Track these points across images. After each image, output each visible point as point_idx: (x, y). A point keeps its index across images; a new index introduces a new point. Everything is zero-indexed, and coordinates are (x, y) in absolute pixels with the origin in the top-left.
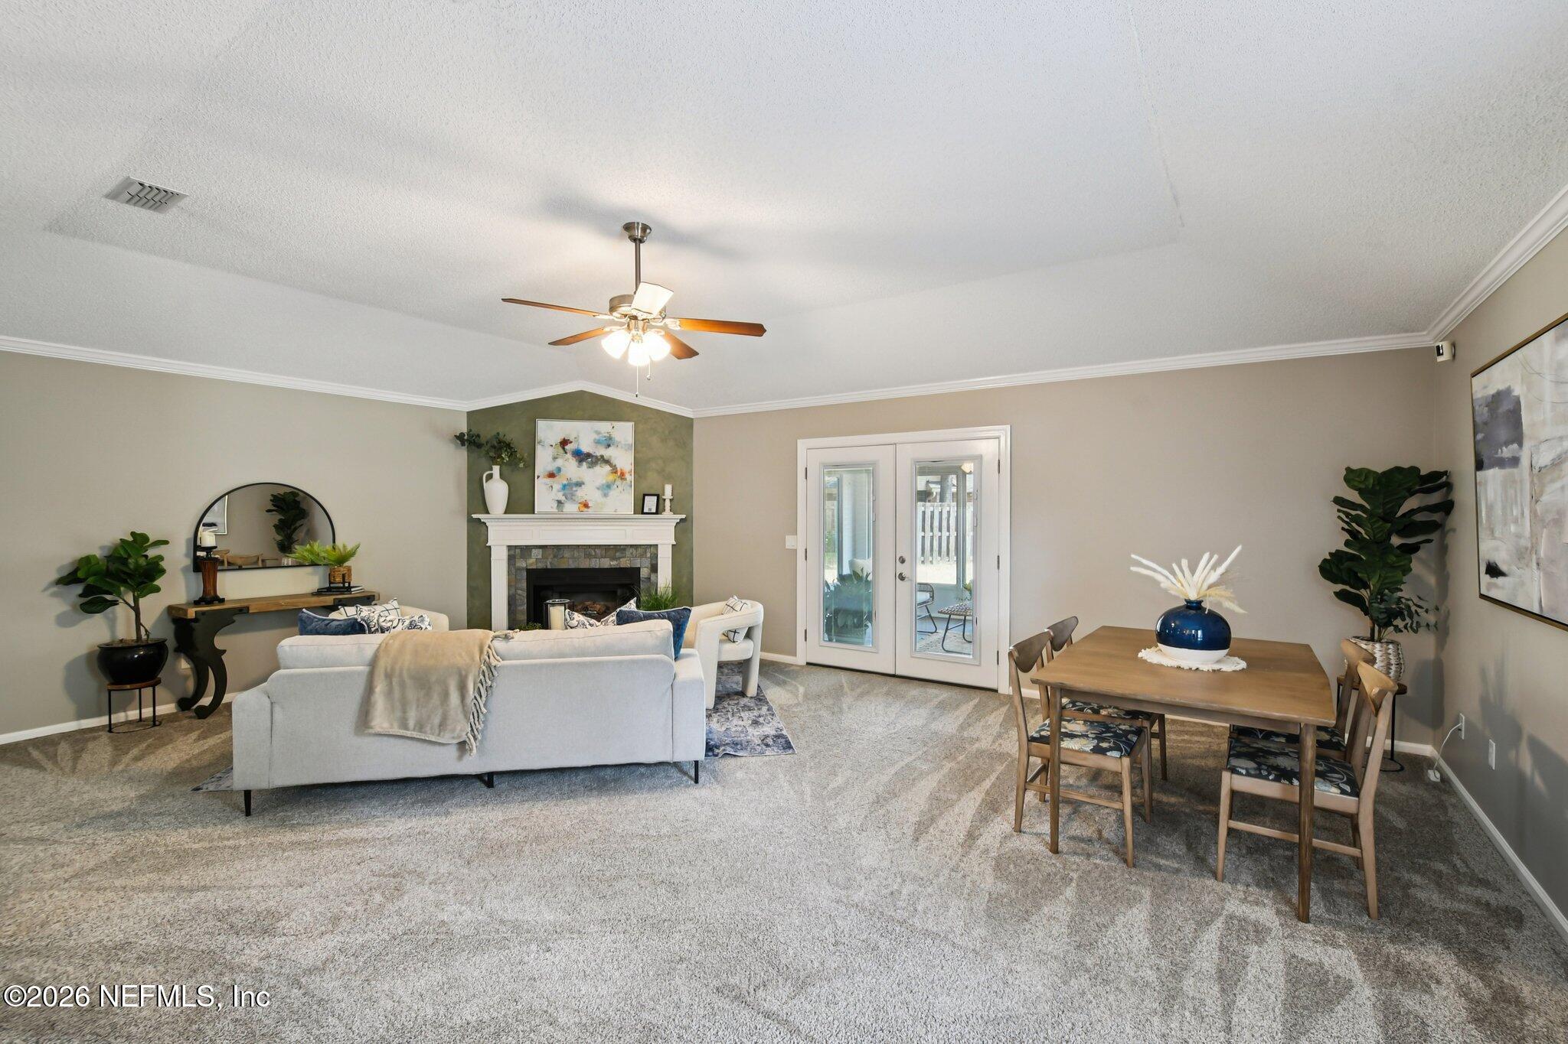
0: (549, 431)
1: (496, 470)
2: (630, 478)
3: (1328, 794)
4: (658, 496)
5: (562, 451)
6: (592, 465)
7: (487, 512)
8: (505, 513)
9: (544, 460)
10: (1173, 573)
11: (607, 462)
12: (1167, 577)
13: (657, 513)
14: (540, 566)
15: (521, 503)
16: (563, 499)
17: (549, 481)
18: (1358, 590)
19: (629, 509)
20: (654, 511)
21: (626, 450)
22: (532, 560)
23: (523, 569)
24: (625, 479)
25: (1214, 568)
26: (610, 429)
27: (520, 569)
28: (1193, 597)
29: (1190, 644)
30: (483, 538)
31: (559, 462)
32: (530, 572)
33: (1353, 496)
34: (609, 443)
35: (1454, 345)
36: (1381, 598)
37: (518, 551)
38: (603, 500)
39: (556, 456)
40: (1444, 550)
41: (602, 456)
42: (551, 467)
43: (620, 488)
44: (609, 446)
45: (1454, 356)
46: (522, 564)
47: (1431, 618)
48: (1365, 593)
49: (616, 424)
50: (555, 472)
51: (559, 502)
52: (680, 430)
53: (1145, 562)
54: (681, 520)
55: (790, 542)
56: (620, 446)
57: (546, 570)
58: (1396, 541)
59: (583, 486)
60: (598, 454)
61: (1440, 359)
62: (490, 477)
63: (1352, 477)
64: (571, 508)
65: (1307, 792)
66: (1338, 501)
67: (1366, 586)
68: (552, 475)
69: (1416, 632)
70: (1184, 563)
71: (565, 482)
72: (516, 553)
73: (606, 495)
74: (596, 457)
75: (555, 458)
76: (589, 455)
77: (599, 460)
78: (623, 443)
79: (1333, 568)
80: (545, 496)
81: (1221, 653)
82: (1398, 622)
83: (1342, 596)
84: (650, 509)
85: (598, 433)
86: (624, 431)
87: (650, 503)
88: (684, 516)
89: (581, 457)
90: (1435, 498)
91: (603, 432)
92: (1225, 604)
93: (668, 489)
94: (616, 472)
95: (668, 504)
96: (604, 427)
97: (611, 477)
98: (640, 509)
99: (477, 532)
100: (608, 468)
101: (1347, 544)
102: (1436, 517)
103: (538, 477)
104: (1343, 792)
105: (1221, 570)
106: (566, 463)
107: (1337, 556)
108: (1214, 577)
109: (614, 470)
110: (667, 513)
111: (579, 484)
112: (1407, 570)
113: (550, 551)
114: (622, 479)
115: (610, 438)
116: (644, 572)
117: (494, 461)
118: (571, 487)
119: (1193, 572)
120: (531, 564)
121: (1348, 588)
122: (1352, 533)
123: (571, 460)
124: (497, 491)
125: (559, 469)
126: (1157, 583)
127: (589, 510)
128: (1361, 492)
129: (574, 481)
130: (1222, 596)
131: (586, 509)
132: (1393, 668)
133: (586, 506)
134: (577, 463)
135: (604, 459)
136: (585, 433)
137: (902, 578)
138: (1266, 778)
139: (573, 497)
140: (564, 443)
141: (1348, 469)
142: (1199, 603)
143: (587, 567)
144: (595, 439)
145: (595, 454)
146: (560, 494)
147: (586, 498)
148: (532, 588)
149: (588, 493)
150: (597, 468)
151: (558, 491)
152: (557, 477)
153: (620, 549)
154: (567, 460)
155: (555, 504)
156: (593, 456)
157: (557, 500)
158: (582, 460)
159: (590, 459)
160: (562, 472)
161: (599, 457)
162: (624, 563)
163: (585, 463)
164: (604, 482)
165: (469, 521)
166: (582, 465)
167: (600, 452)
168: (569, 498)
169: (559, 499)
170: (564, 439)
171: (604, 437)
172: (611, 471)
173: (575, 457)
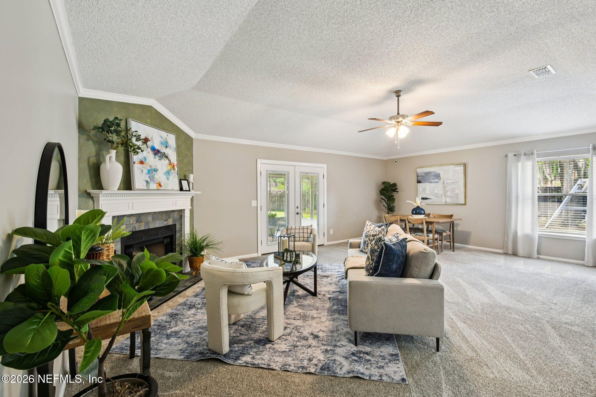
1: (112, 153)
2: (177, 169)
4: (187, 180)
5: (145, 145)
6: (161, 158)
8: (118, 189)
11: (167, 157)
13: (188, 191)
16: (148, 179)
17: (140, 167)
19: (178, 188)
20: (188, 189)
21: (173, 151)
24: (175, 170)
26: (166, 137)
31: (144, 153)
34: (166, 145)
38: (167, 181)
41: (164, 153)
42: (141, 157)
43: (173, 175)
44: (167, 147)
49: (169, 135)
50: (143, 160)
51: (147, 182)
56: (171, 148)
59: (158, 172)
62: (110, 159)
68: (142, 162)
71: (149, 168)
73: (168, 179)
74: (162, 153)
76: (158, 151)
77: (163, 155)
78: (172, 146)
80: (140, 177)
84: (186, 188)
85: (161, 137)
86: (172, 140)
87: (185, 185)
89: (156, 152)
91: (163, 137)
93: (191, 177)
94: (171, 165)
95: (191, 186)
96: (164, 134)
97: (170, 167)
98: (181, 189)
100: (167, 161)
103: (134, 163)
106: (148, 155)
108: (419, 202)
110: (192, 191)
111: (156, 170)
115: (167, 142)
116: (178, 228)
118: (152, 171)
123: (150, 153)
125: (145, 158)
127: (162, 188)
129: (153, 168)
131: (160, 188)
133: (160, 185)
134: (153, 155)
135: (165, 155)
136: (155, 136)
139: (154, 179)
140: (146, 140)
143: (153, 227)
144: (160, 141)
145: (161, 151)
146: (147, 176)
147: (160, 180)
148: (123, 248)
149: (160, 176)
150: (163, 160)
151: (146, 174)
152: (145, 164)
153: (168, 213)
154: (148, 152)
155: (145, 184)
156: (160, 152)
157: (146, 181)
158: (155, 154)
159: (159, 154)
160: (147, 161)
161: (163, 154)
162: (170, 222)
163: (157, 156)
164: (166, 170)
165: (79, 196)
166: (156, 157)
167: (163, 150)
168: (152, 180)
169: (147, 180)
170: (146, 137)
171: (164, 142)
172: (169, 164)
173: (152, 151)
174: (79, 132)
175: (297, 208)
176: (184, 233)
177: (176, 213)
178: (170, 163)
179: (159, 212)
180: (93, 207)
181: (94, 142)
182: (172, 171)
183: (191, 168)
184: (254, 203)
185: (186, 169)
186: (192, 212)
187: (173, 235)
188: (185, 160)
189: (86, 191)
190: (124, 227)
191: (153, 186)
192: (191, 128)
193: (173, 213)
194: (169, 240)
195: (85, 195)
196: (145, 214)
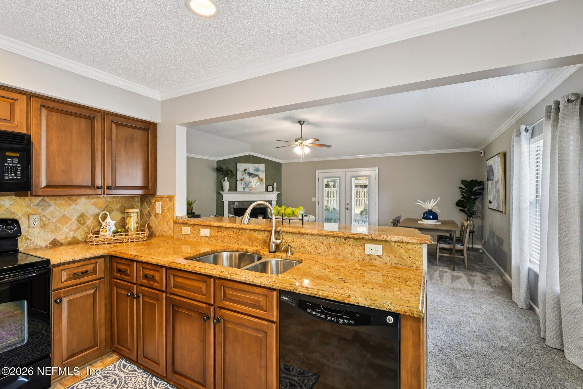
0: (241, 167)
1: (226, 178)
2: (264, 181)
3: (458, 246)
4: (272, 186)
5: (244, 172)
6: (253, 177)
7: (223, 191)
8: (228, 191)
9: (239, 175)
10: (426, 204)
11: (257, 176)
12: (424, 205)
13: (272, 191)
14: (238, 207)
15: (233, 188)
16: (245, 187)
17: (241, 181)
18: (464, 208)
19: (264, 190)
20: (271, 190)
21: (263, 172)
22: (235, 205)
23: (232, 208)
25: (434, 202)
26: (258, 166)
27: (231, 208)
28: (430, 209)
29: (429, 219)
30: (221, 199)
31: (244, 176)
32: (234, 209)
33: (463, 187)
34: (258, 170)
35: (484, 152)
36: (469, 210)
37: (231, 202)
40: (483, 199)
41: (256, 174)
42: (241, 178)
43: (261, 184)
44: (258, 171)
45: (484, 154)
46: (232, 206)
47: (480, 215)
48: (466, 209)
49: (260, 165)
51: (244, 188)
52: (278, 166)
53: (420, 201)
54: (279, 193)
55: (313, 199)
56: (261, 171)
57: (239, 208)
58: (473, 197)
60: (255, 174)
61: (482, 155)
62: (224, 180)
63: (463, 182)
64: (247, 190)
65: (454, 246)
66: (460, 188)
67: (466, 208)
68: (242, 180)
69: (477, 218)
70: (428, 201)
71: (245, 182)
72: (231, 203)
75: (242, 175)
76: (252, 174)
79: (459, 204)
80: (240, 186)
81: (436, 221)
82: (473, 216)
83: (461, 210)
85: (255, 167)
86: (262, 167)
87: (270, 188)
88: (280, 192)
89: (250, 174)
90: (481, 187)
92: (437, 210)
93: (275, 184)
95: (275, 188)
96: (256, 165)
97: (258, 180)
98: (267, 190)
99: (219, 197)
100: (257, 178)
101: (462, 198)
102: (481, 191)
103: (238, 180)
104: (461, 246)
105: (436, 203)
107: (460, 201)
108: (434, 204)
109: (260, 178)
110: (275, 191)
111: (250, 182)
112: (475, 204)
113: (240, 203)
114: (262, 181)
115: (258, 169)
117: (225, 176)
118: (247, 183)
119: (430, 203)
120: (235, 207)
121: (462, 208)
122: (463, 195)
123: (247, 175)
124: (226, 185)
125: (244, 178)
126: (422, 206)
127: (253, 190)
128: (465, 186)
129: (248, 181)
130: (436, 209)
131: (251, 190)
132: (472, 226)
134: (249, 176)
136: (251, 167)
137: (347, 209)
138: (446, 244)
139: (248, 186)
140: (245, 170)
141: (462, 180)
142: (431, 210)
144: (254, 169)
147: (252, 187)
148: (235, 214)
150: (255, 178)
151: (244, 185)
163: (251, 176)
165: (217, 193)
167: (256, 173)
174: (216, 173)
175: (348, 204)
183: (279, 179)
186: (278, 202)
188: (274, 176)
189: (219, 192)
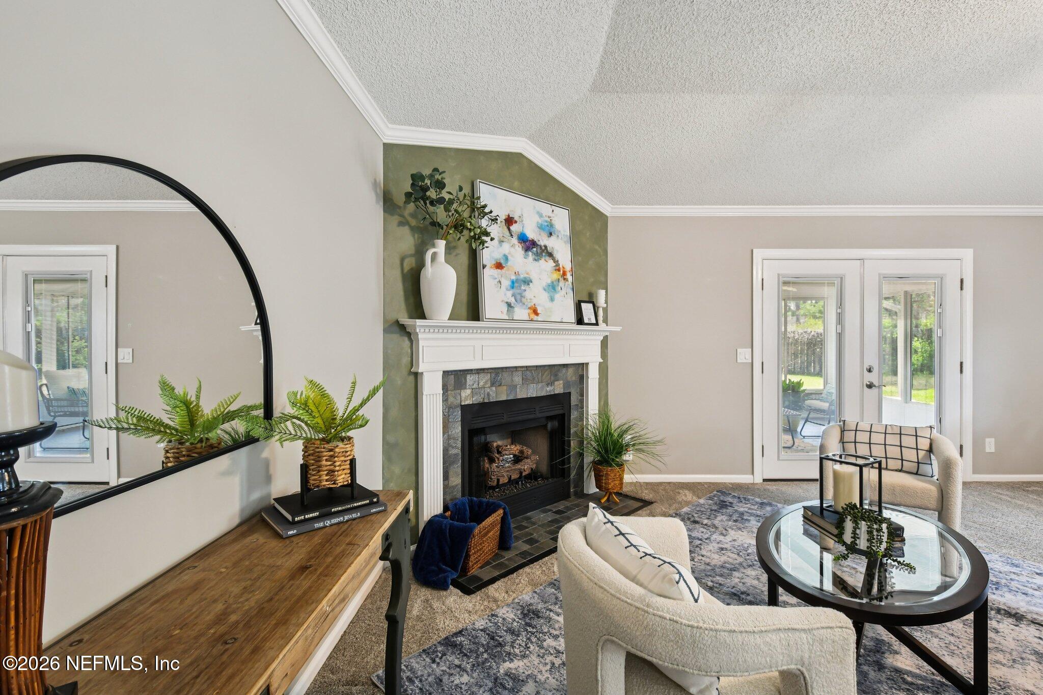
0: (493, 200)
1: (441, 247)
2: (569, 278)
4: (593, 304)
5: (508, 233)
6: (538, 256)
8: (450, 319)
9: (491, 243)
11: (550, 255)
13: (594, 324)
14: (477, 400)
16: (512, 300)
17: (497, 274)
19: (572, 318)
20: (593, 321)
21: (565, 242)
22: (466, 393)
23: (456, 407)
24: (567, 280)
26: (550, 214)
27: (454, 407)
31: (507, 249)
32: (465, 409)
34: (550, 231)
38: (548, 304)
39: (502, 239)
41: (546, 247)
42: (498, 256)
43: (563, 292)
44: (551, 234)
46: (457, 399)
49: (557, 210)
50: (502, 262)
51: (509, 305)
52: (598, 223)
56: (560, 237)
57: (483, 406)
59: (531, 284)
60: (542, 243)
62: (434, 257)
68: (499, 266)
71: (513, 277)
72: (453, 381)
73: (552, 299)
74: (541, 247)
75: (501, 242)
76: (533, 244)
77: (543, 251)
78: (561, 233)
80: (495, 295)
84: (589, 319)
85: (541, 216)
86: (561, 220)
87: (588, 312)
89: (529, 245)
91: (544, 215)
94: (559, 270)
95: (601, 314)
96: (546, 209)
97: (556, 276)
98: (580, 321)
99: (403, 349)
100: (551, 263)
103: (484, 267)
106: (512, 250)
110: (602, 325)
111: (527, 282)
113: (487, 377)
114: (564, 279)
115: (552, 226)
116: (574, 400)
117: (436, 234)
118: (521, 283)
120: (466, 399)
123: (517, 247)
124: (441, 281)
125: (506, 258)
127: (539, 318)
129: (522, 276)
131: (535, 318)
133: (536, 312)
134: (523, 252)
135: (547, 250)
136: (527, 212)
137: (870, 386)
139: (523, 300)
140: (509, 221)
143: (525, 396)
144: (538, 222)
145: (539, 243)
146: (510, 293)
147: (535, 301)
148: (467, 433)
149: (536, 294)
150: (542, 262)
151: (507, 290)
152: (505, 269)
153: (554, 370)
154: (513, 246)
155: (505, 308)
156: (537, 245)
157: (507, 303)
158: (527, 249)
159: (535, 249)
160: (509, 263)
161: (543, 248)
162: (558, 388)
163: (530, 253)
164: (549, 281)
165: (386, 331)
166: (528, 255)
167: (543, 240)
168: (518, 300)
169: (509, 301)
170: (509, 216)
171: (546, 224)
172: (554, 268)
173: (521, 243)
174: (385, 211)
175: (870, 371)
176: (587, 411)
177: (571, 371)
178: (557, 268)
179: (537, 366)
180: (409, 351)
181: (412, 229)
182: (562, 283)
183: (603, 279)
184: (744, 355)
185: (592, 280)
186: (603, 369)
187: (563, 415)
188: (591, 262)
189: (397, 322)
190: (468, 392)
191: (521, 313)
192: (602, 193)
193: (564, 370)
194: (556, 423)
195: (396, 328)
196: (508, 370)
